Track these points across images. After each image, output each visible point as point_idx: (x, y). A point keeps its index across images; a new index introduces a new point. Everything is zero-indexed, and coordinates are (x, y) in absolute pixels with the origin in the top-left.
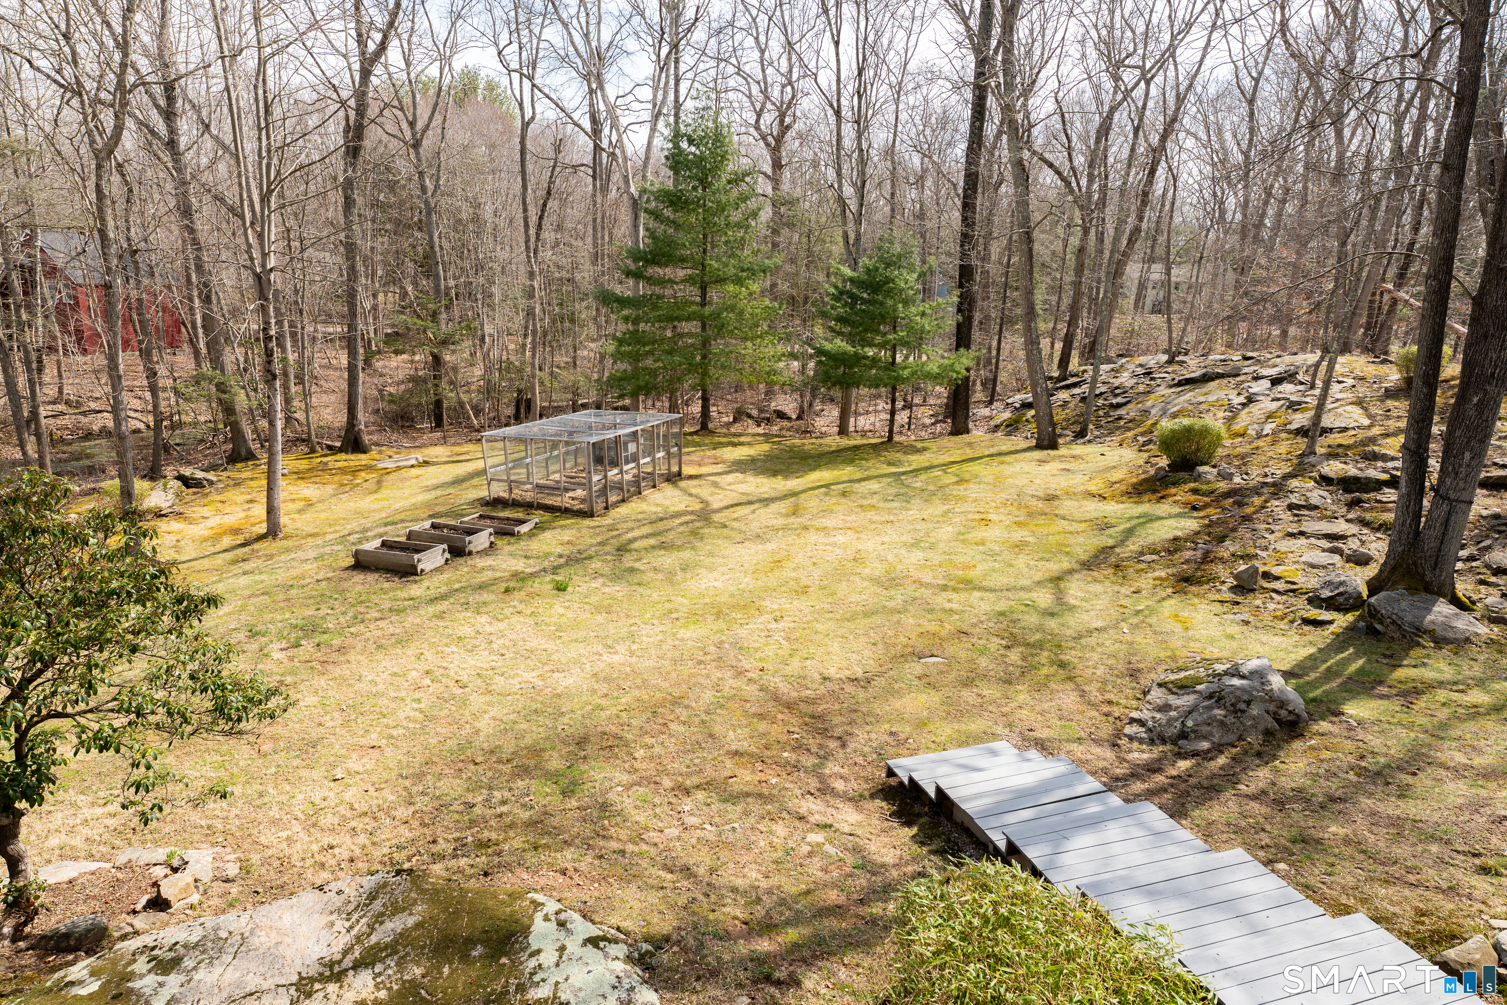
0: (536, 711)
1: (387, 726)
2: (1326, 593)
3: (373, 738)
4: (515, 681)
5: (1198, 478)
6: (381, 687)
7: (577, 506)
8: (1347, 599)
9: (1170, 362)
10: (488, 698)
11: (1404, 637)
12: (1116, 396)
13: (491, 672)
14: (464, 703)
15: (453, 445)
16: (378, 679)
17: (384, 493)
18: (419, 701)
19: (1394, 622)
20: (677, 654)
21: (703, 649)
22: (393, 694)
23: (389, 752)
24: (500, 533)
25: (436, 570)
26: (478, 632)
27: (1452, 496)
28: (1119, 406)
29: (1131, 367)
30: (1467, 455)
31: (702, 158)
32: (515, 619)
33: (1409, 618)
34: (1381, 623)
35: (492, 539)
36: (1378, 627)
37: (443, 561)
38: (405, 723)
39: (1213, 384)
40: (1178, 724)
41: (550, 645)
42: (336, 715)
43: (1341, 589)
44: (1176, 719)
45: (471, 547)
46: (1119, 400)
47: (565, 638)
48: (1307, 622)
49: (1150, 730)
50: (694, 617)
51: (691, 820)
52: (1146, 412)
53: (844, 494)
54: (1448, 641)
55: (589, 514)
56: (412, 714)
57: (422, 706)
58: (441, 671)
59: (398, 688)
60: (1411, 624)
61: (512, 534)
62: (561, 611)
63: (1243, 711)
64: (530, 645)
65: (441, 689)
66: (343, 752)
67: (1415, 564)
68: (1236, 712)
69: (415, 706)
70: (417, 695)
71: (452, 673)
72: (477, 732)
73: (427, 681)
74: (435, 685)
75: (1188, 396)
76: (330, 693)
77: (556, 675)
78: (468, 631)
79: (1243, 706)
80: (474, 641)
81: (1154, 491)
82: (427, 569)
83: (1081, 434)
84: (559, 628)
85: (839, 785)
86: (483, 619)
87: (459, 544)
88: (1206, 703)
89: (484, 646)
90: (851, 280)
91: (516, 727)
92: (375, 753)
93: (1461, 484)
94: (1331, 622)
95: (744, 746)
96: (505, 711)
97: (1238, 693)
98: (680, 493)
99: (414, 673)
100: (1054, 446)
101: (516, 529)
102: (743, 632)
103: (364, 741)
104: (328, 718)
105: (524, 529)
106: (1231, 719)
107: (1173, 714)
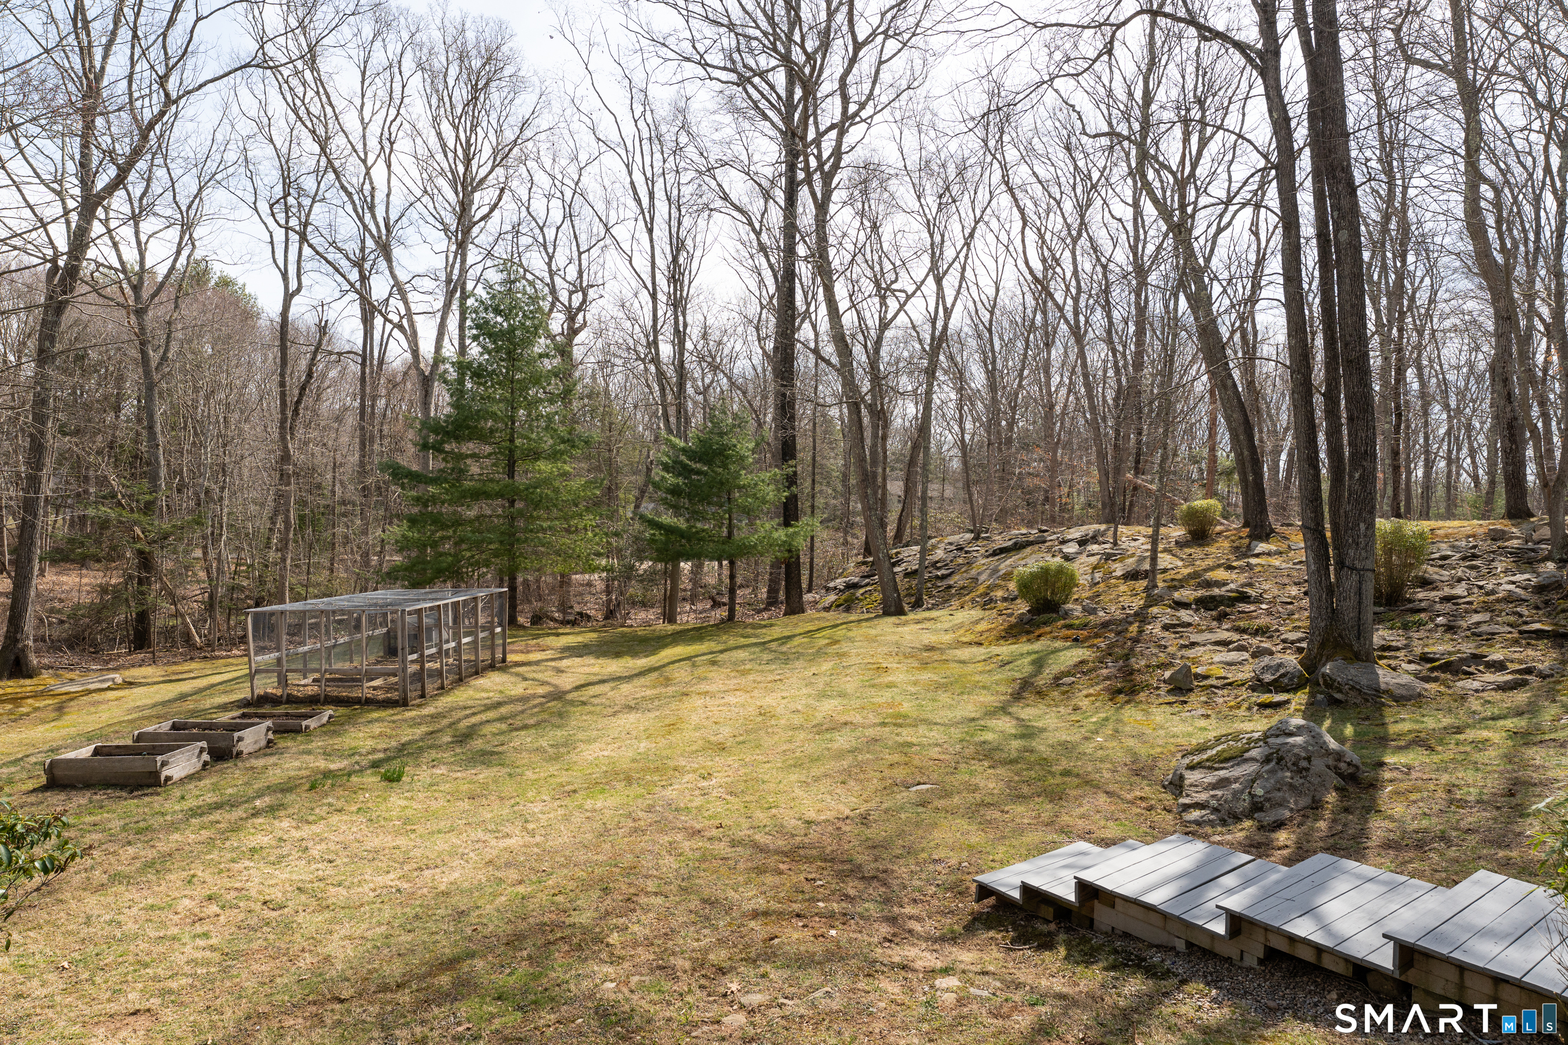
0: (417, 917)
1: (156, 979)
2: (1268, 677)
3: (133, 998)
4: (366, 888)
5: (1066, 615)
6: (130, 927)
7: (381, 695)
8: (1291, 679)
9: (977, 538)
10: (327, 915)
11: (1367, 700)
12: (938, 569)
13: (322, 885)
14: (288, 927)
15: (168, 663)
16: (121, 918)
17: (68, 719)
18: (206, 935)
19: (1353, 688)
20: (597, 825)
21: (629, 815)
22: (153, 934)
23: (168, 1015)
24: (281, 731)
25: (190, 778)
26: (281, 839)
27: (1358, 565)
28: (944, 577)
29: (942, 545)
30: (1362, 526)
31: (512, 329)
32: (335, 819)
33: (1364, 682)
34: (1340, 691)
35: (271, 736)
36: (1338, 696)
37: (199, 766)
38: (187, 969)
39: (1028, 550)
40: (1245, 796)
41: (402, 841)
42: (51, 977)
43: (1282, 671)
44: (1242, 792)
45: (241, 746)
46: (943, 572)
47: (420, 830)
48: (1263, 706)
49: (1215, 810)
50: (595, 786)
51: (755, 999)
52: (975, 579)
53: (714, 663)
54: (1408, 698)
55: (403, 703)
56: (199, 955)
57: (213, 941)
58: (233, 894)
59: (163, 925)
60: (1369, 687)
61: (297, 731)
62: (403, 803)
63: (1307, 770)
64: (369, 845)
65: (242, 916)
66: (77, 1029)
67: (1340, 636)
68: (1300, 771)
69: (201, 943)
70: (199, 929)
71: (253, 893)
72: (327, 959)
73: (214, 908)
74: (228, 912)
75: (1008, 562)
76: (32, 948)
77: (427, 873)
78: (263, 840)
79: (1304, 764)
80: (279, 851)
81: (1028, 633)
82: (176, 777)
83: (917, 604)
84: (407, 821)
85: (917, 927)
86: (285, 824)
87: (222, 744)
88: (1267, 768)
89: (295, 854)
90: (684, 450)
91: (393, 940)
92: (143, 1021)
93: (1364, 554)
94: (1287, 702)
95: (760, 903)
96: (364, 926)
97: (1296, 751)
98: (513, 679)
99: (186, 902)
100: (900, 612)
101: (304, 723)
102: (669, 793)
103: (113, 1007)
104: (35, 982)
105: (312, 723)
106: (1298, 781)
107: (1236, 786)
